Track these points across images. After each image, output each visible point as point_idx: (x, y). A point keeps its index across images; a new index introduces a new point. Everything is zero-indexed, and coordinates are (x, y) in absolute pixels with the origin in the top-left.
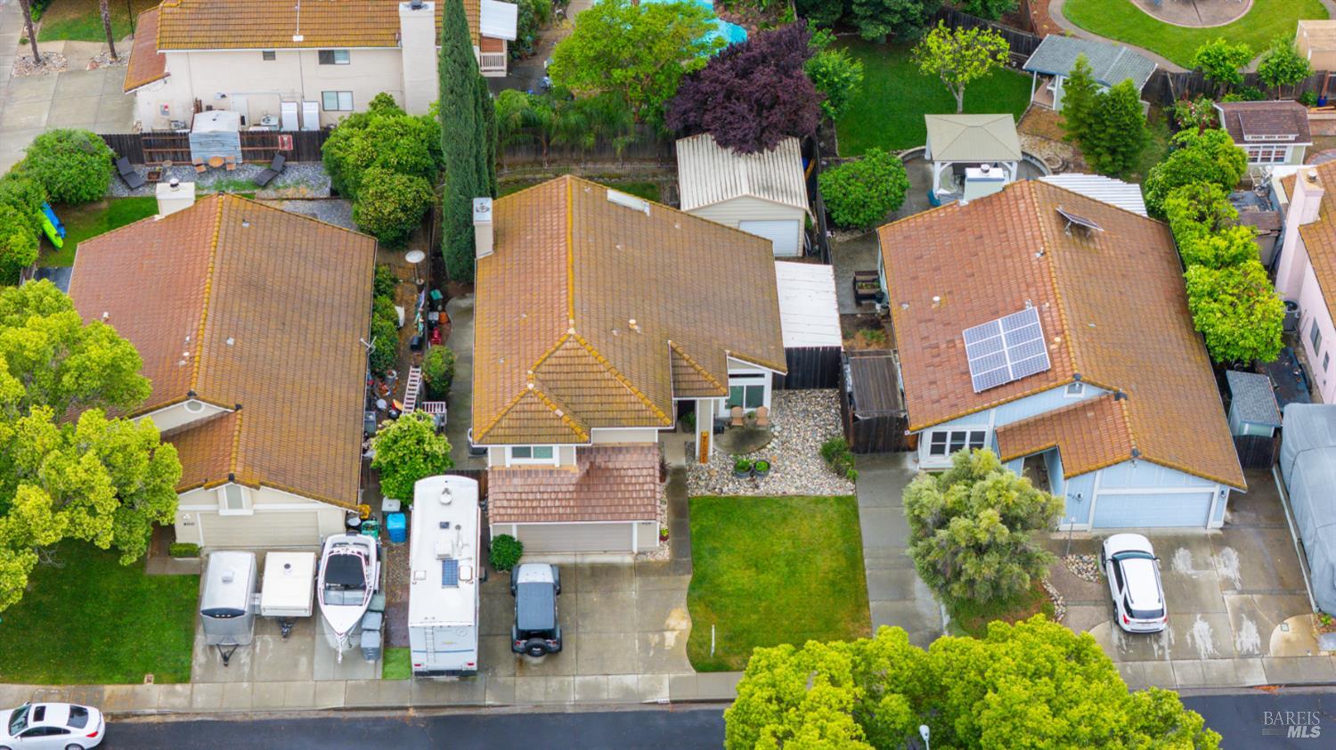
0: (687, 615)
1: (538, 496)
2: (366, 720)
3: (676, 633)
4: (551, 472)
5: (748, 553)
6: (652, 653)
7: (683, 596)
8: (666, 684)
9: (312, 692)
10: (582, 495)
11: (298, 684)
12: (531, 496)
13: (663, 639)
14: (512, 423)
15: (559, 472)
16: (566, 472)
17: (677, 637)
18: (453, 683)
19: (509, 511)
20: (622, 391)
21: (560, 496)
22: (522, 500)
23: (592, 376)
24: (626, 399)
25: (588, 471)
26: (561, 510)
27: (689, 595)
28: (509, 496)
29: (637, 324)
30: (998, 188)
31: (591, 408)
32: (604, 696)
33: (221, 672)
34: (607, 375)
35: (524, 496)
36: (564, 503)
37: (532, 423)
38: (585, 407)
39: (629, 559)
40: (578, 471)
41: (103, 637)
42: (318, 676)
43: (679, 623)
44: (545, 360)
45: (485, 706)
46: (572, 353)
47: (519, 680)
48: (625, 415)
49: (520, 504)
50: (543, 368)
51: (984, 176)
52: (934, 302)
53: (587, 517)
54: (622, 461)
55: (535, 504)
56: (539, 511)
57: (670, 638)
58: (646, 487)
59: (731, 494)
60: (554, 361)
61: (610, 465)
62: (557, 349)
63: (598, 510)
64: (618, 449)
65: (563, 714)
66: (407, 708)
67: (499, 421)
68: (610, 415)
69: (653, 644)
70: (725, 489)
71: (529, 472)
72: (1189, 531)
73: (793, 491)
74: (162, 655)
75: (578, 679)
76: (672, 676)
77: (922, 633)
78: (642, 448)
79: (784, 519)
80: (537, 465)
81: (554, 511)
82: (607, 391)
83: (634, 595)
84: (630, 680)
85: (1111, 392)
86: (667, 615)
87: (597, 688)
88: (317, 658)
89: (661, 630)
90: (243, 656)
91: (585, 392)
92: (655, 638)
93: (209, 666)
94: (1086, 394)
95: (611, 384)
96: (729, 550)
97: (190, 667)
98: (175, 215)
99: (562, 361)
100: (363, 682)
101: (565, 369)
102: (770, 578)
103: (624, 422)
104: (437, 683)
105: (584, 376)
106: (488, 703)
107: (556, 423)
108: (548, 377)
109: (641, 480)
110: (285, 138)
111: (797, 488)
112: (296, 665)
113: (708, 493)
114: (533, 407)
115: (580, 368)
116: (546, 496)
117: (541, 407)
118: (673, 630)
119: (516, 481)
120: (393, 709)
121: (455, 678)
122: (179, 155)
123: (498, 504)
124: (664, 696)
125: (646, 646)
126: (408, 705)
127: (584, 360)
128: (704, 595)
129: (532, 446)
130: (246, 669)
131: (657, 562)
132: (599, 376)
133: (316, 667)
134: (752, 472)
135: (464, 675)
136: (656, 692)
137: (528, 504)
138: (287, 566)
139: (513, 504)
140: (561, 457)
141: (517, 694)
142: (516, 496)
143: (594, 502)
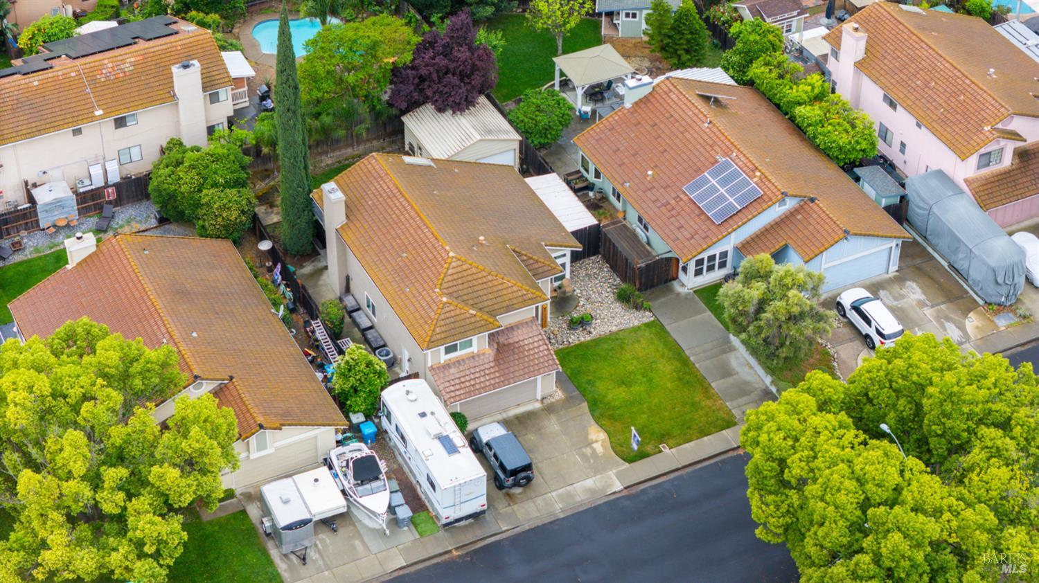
0: (600, 429)
1: (472, 376)
2: (428, 568)
3: (600, 443)
4: (473, 357)
5: (613, 377)
6: (592, 461)
7: (589, 417)
8: (615, 478)
9: (377, 562)
10: (502, 367)
11: (363, 560)
12: (468, 378)
13: (594, 451)
14: (443, 329)
15: (478, 356)
16: (484, 354)
17: (602, 445)
18: (471, 524)
19: (458, 393)
20: (505, 286)
21: (487, 372)
22: (462, 383)
23: (480, 281)
24: (510, 290)
25: (498, 349)
26: (492, 382)
27: (593, 415)
28: (452, 383)
29: (485, 240)
30: (648, 89)
31: (490, 303)
32: (578, 499)
33: (303, 571)
34: (490, 278)
35: (463, 380)
36: (492, 376)
37: (457, 325)
38: (486, 304)
39: (538, 405)
40: (490, 351)
41: (201, 575)
42: (374, 550)
43: (598, 438)
44: (443, 279)
45: (502, 532)
46: (459, 269)
47: (515, 507)
48: (515, 301)
49: (463, 386)
50: (445, 285)
51: (639, 83)
52: (648, 176)
53: (511, 381)
54: (516, 336)
55: (473, 382)
56: (477, 387)
57: (598, 447)
58: (541, 349)
59: (577, 342)
60: (450, 278)
61: (511, 341)
62: (448, 269)
63: (517, 374)
64: (511, 329)
65: (558, 520)
66: (450, 551)
67: (434, 330)
68: (505, 304)
69: (589, 455)
70: (570, 340)
71: (458, 362)
72: (878, 278)
73: (614, 329)
74: (253, 572)
75: (554, 494)
76: (614, 471)
78: (526, 323)
79: (622, 348)
80: (461, 356)
81: (488, 383)
82: (495, 289)
83: (557, 427)
84: (589, 483)
85: (806, 199)
86: (587, 434)
87: (570, 495)
88: (366, 539)
89: (590, 444)
90: (312, 554)
91: (481, 293)
92: (588, 451)
93: (291, 568)
94: (790, 204)
95: (495, 283)
96: (600, 378)
97: (279, 574)
98: (85, 260)
99: (455, 276)
100: (409, 544)
101: (460, 281)
102: (636, 389)
103: (516, 306)
104: (460, 527)
105: (475, 283)
106: (504, 529)
107: (473, 320)
108: (451, 290)
109: (536, 345)
110: (110, 190)
111: (616, 326)
112: (354, 548)
113: (561, 347)
114: (453, 313)
115: (470, 278)
116: (477, 375)
117: (458, 312)
118: (597, 441)
119: (453, 370)
120: (440, 555)
121: (471, 520)
122: (30, 225)
123: (448, 390)
124: (618, 486)
125: (585, 457)
126: (450, 548)
127: (469, 272)
128: (602, 412)
129: (458, 342)
130: (320, 562)
131: (558, 401)
132: (485, 280)
133: (369, 545)
134: (582, 323)
135: (476, 516)
136: (610, 486)
137: (468, 384)
138: (316, 480)
139: (458, 387)
140: (479, 344)
141: (519, 517)
142: (457, 381)
143: (512, 369)
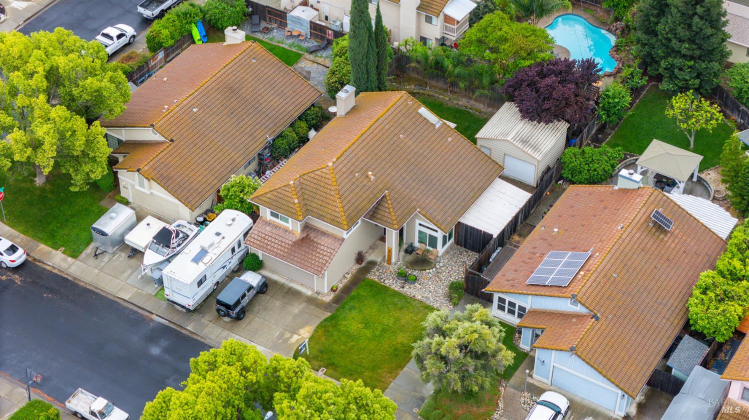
0: (312, 331)
1: (273, 240)
2: (131, 310)
3: (299, 337)
4: (286, 231)
5: (368, 317)
6: (280, 341)
7: (318, 322)
9: (120, 287)
10: (293, 248)
11: (118, 281)
12: (270, 239)
13: (291, 337)
14: (273, 198)
15: (290, 232)
16: (293, 234)
17: (298, 339)
18: (182, 312)
19: (255, 241)
20: (334, 204)
21: (283, 244)
22: (264, 238)
23: (325, 190)
24: (333, 208)
25: (303, 238)
26: (279, 252)
27: (321, 322)
28: (260, 234)
29: (372, 175)
31: (315, 205)
33: (92, 261)
34: (332, 193)
35: (267, 237)
36: (282, 249)
37: (281, 201)
38: (312, 204)
39: (309, 293)
40: (299, 236)
41: (59, 223)
42: (129, 281)
43: (305, 333)
44: (309, 173)
45: (186, 329)
46: (324, 175)
47: (211, 325)
48: (328, 216)
49: (263, 240)
50: (305, 177)
51: (628, 176)
52: (554, 232)
53: (289, 260)
54: (323, 241)
55: (269, 243)
56: (269, 247)
57: (295, 338)
58: (325, 258)
59: (388, 285)
60: (313, 175)
61: (315, 240)
62: (318, 170)
63: (295, 259)
64: (324, 234)
66: (153, 314)
67: (266, 193)
68: (321, 213)
69: (285, 337)
70: (387, 281)
71: (277, 227)
73: (419, 297)
74: (74, 242)
77: (417, 394)
78: (336, 238)
79: (401, 308)
80: (282, 225)
81: (275, 250)
82: (327, 201)
83: (296, 311)
85: (592, 313)
86: (302, 327)
88: (135, 273)
89: (294, 332)
90: (106, 258)
91: (317, 196)
92: (288, 335)
93: (88, 255)
94: (579, 309)
95: (331, 198)
96: (361, 311)
97: (81, 253)
98: (230, 45)
99: (317, 177)
100: (144, 293)
101: (315, 181)
102: (368, 333)
103: (325, 219)
104: (175, 308)
105: (322, 189)
106: (188, 328)
107: (292, 205)
108: (305, 182)
109: (325, 253)
110: (330, 32)
111: (422, 297)
112: (123, 272)
113: (376, 280)
114: (286, 193)
115: (322, 184)
116: (276, 242)
117: (290, 195)
118: (300, 335)
119: (268, 228)
120: (147, 311)
121: (184, 310)
122: (283, 23)
123: (253, 235)
125: (282, 335)
126: (154, 312)
127: (326, 181)
128: (328, 327)
129: (280, 214)
130: (103, 264)
131: (322, 300)
132: (328, 191)
133: (132, 277)
134: (404, 277)
135: (188, 310)
137: (266, 242)
138: (148, 224)
139: (259, 238)
140: (294, 227)
141: (205, 331)
142: (263, 236)
143: (296, 254)
